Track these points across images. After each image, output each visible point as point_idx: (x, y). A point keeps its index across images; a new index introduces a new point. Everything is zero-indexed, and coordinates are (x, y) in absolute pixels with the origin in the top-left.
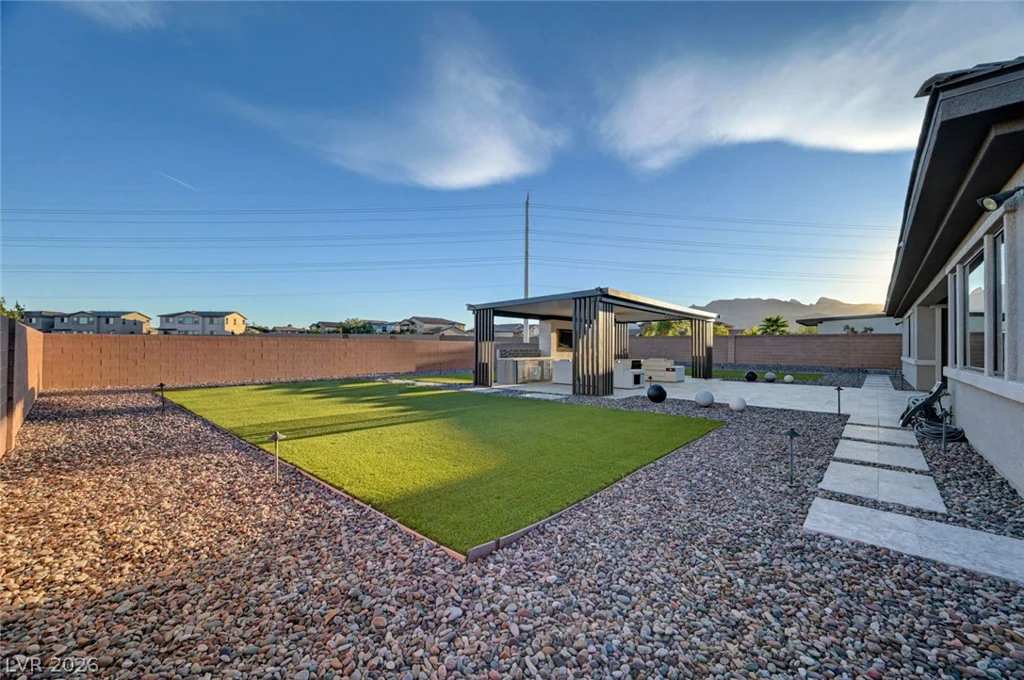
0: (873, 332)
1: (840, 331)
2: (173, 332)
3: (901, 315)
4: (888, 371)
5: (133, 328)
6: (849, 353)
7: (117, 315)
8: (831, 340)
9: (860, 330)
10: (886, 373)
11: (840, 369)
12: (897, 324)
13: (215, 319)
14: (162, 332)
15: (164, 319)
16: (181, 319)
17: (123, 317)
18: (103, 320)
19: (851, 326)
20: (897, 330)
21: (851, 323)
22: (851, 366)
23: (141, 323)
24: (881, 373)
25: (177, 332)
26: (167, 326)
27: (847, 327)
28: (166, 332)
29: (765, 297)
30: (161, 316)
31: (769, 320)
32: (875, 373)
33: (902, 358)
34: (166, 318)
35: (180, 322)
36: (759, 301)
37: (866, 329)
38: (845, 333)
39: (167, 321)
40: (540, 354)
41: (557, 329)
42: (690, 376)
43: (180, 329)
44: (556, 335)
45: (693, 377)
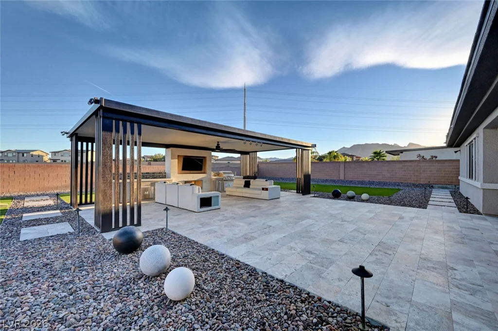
0: (437, 159)
1: (415, 158)
2: (58, 161)
3: (458, 145)
4: (448, 186)
5: (37, 159)
6: (420, 173)
7: (28, 152)
8: (407, 164)
9: (428, 157)
10: (446, 188)
11: (414, 185)
12: (456, 152)
14: (52, 161)
15: (53, 154)
16: (62, 154)
17: (31, 153)
18: (21, 155)
19: (422, 155)
20: (455, 157)
21: (422, 153)
22: (422, 183)
23: (43, 156)
24: (443, 188)
25: (60, 161)
26: (55, 158)
27: (419, 156)
28: (55, 161)
29: (380, 143)
30: (52, 152)
31: (375, 153)
32: (439, 188)
33: (459, 178)
34: (55, 153)
35: (62, 156)
36: (378, 144)
37: (432, 157)
38: (418, 159)
39: (55, 155)
40: (165, 176)
41: (178, 156)
42: (296, 191)
43: (62, 159)
44: (177, 160)
45: (297, 192)
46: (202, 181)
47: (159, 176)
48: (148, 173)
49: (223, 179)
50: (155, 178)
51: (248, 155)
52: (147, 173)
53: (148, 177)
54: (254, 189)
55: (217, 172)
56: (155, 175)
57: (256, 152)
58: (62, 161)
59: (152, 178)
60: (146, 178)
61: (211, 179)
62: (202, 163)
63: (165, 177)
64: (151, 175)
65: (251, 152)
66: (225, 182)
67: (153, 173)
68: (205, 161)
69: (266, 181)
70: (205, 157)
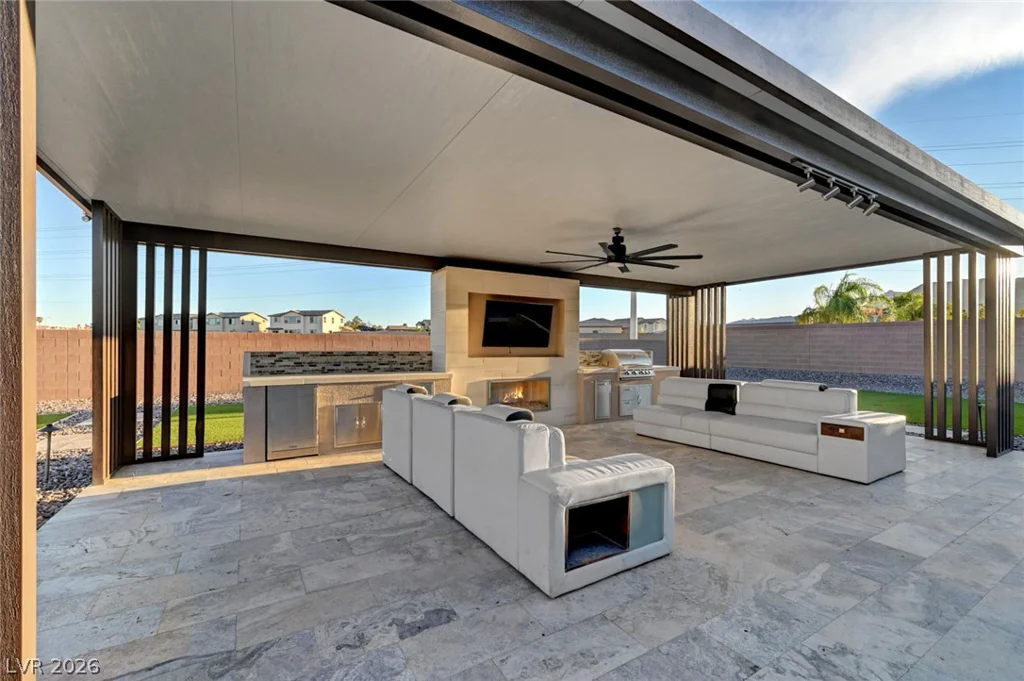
2: (280, 331)
5: (251, 329)
7: (238, 315)
13: (314, 318)
14: (271, 331)
15: (274, 318)
16: (287, 319)
17: (242, 318)
18: (227, 320)
23: (258, 324)
25: (283, 331)
26: (276, 326)
28: (276, 331)
30: (272, 316)
34: (276, 317)
35: (286, 322)
39: (276, 321)
40: (430, 362)
41: (470, 295)
42: (921, 430)
43: (285, 328)
44: (465, 312)
45: (929, 436)
46: (548, 380)
47: (411, 363)
48: (376, 354)
49: (616, 374)
50: (397, 370)
51: (692, 299)
52: (370, 354)
53: (373, 366)
54: (751, 419)
55: (596, 352)
56: (398, 359)
57: (724, 284)
58: (286, 332)
59: (387, 371)
60: (370, 370)
61: (578, 376)
62: (548, 327)
63: (428, 366)
64: (385, 360)
65: (702, 287)
66: (623, 386)
67: (392, 354)
68: (560, 315)
69: (821, 389)
70: (557, 301)
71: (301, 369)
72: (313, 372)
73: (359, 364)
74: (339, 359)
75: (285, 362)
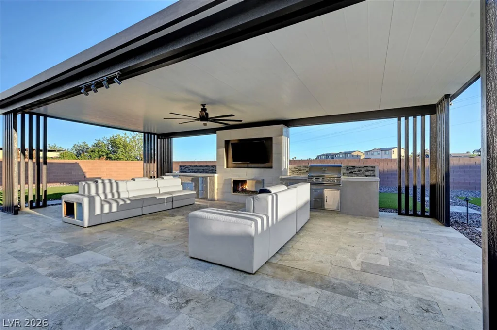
13: (387, 152)
17: (352, 154)
18: (347, 155)
23: (360, 156)
26: (368, 157)
34: (368, 152)
35: (372, 155)
41: (226, 141)
44: (223, 149)
46: (262, 180)
71: (189, 171)
72: (193, 172)
73: (204, 170)
74: (198, 168)
75: (187, 169)
